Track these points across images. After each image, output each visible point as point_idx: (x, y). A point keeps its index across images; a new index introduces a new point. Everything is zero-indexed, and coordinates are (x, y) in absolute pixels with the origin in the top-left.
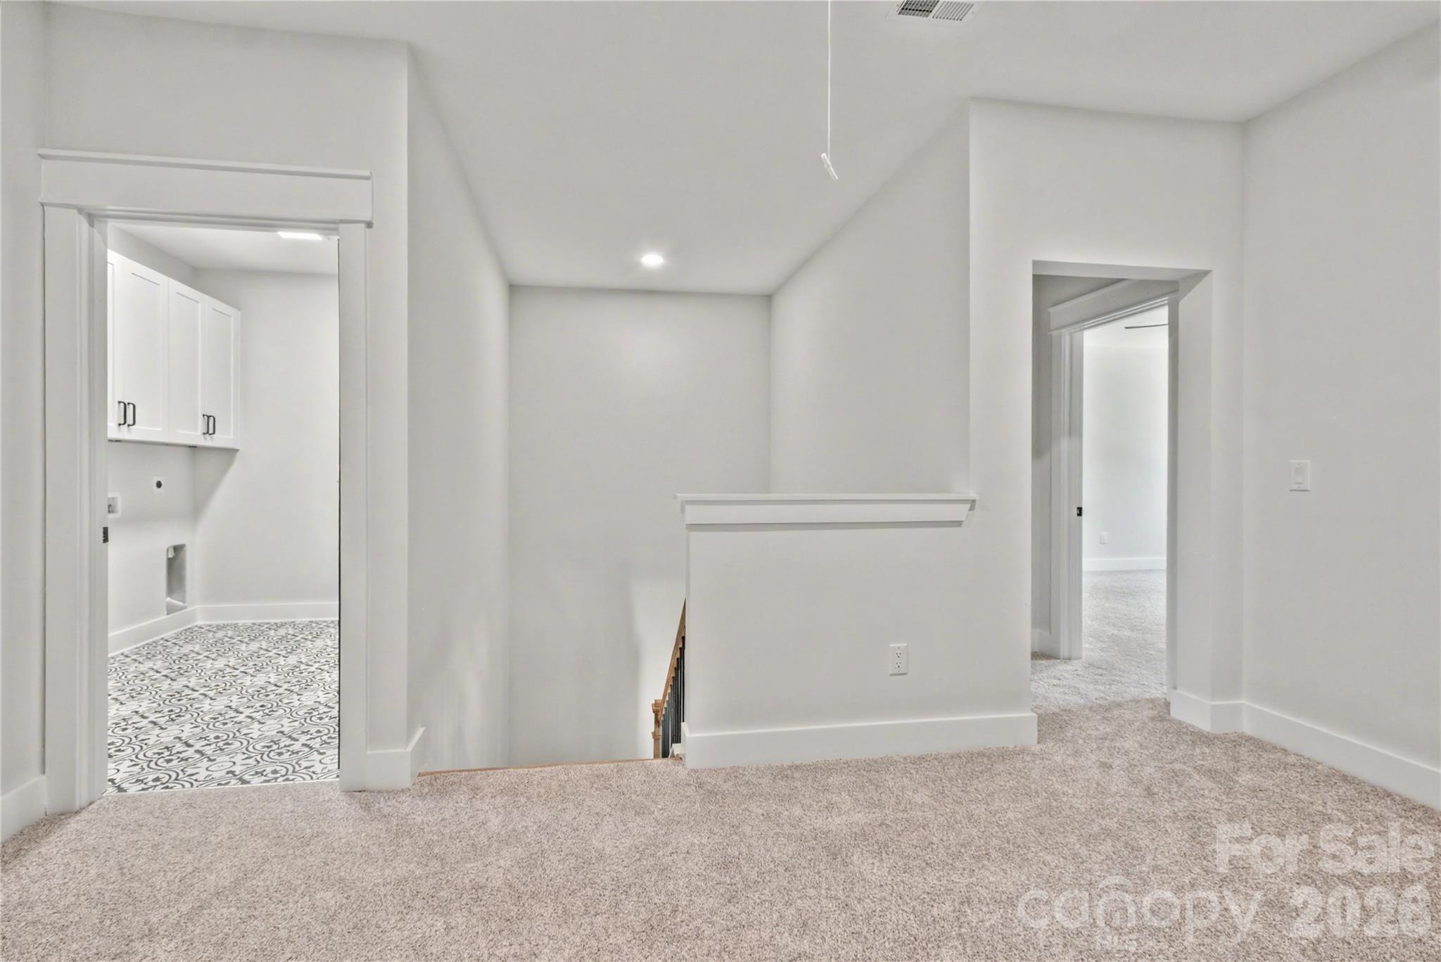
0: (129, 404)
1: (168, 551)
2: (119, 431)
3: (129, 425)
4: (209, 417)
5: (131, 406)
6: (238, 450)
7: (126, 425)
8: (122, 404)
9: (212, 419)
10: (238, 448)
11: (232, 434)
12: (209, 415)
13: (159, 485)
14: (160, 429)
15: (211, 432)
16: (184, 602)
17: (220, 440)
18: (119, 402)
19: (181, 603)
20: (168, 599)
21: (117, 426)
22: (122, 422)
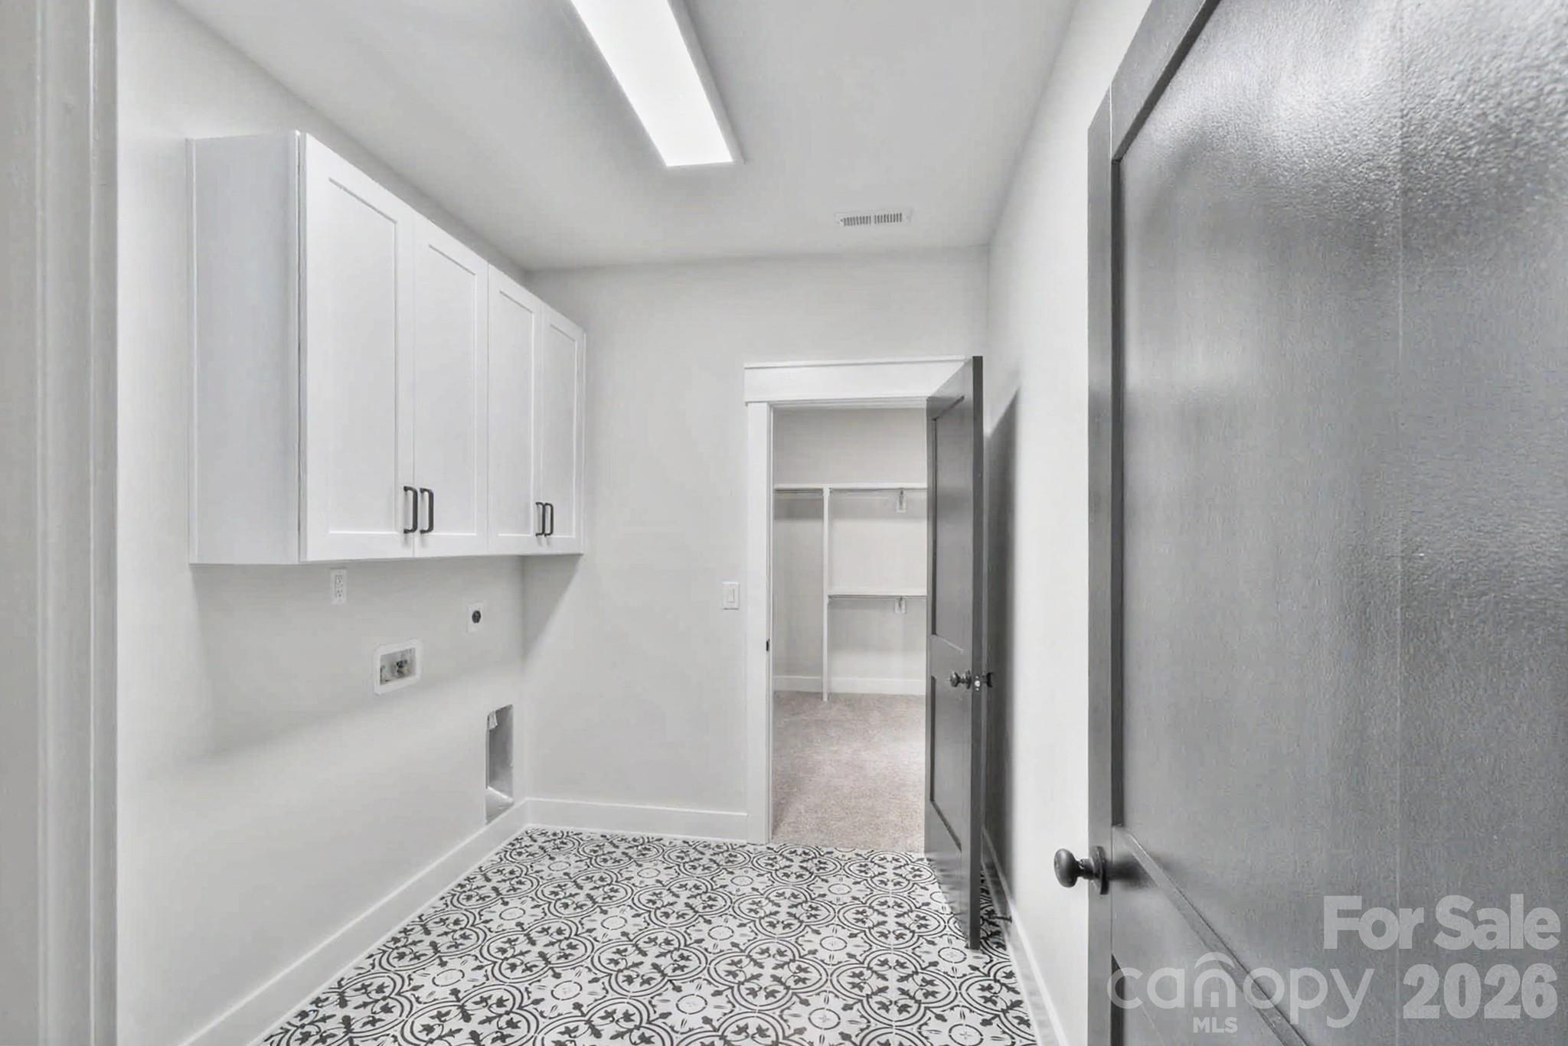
0: (423, 491)
1: (488, 719)
2: (406, 542)
3: (423, 532)
4: (544, 506)
5: (426, 494)
6: (580, 555)
7: (417, 532)
8: (410, 493)
9: (548, 508)
10: (582, 552)
11: (574, 533)
12: (544, 502)
13: (476, 617)
14: (474, 534)
15: (548, 531)
16: (510, 794)
17: (561, 542)
18: (406, 489)
19: (505, 797)
20: (490, 788)
21: (401, 535)
22: (411, 527)
